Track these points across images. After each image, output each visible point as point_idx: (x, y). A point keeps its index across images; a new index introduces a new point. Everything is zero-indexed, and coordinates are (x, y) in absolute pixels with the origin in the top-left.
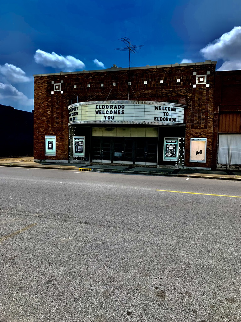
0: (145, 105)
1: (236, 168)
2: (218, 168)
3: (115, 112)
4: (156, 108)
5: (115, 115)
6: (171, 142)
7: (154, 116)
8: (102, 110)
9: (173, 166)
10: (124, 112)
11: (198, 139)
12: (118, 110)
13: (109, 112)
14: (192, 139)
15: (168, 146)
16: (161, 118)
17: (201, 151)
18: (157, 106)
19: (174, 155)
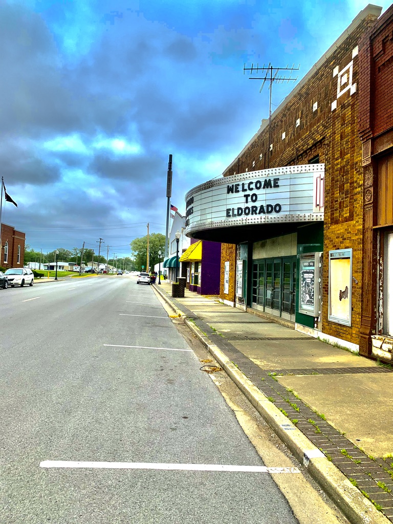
0: (213, 188)
2: (374, 351)
4: (229, 190)
6: (309, 265)
7: (225, 208)
11: (340, 254)
14: (331, 255)
15: (305, 276)
17: (346, 288)
19: (310, 301)
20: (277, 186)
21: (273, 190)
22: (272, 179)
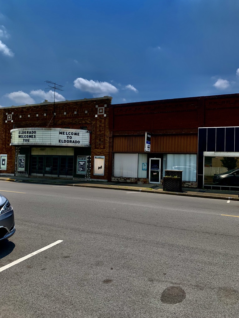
0: (51, 131)
1: (124, 180)
2: (112, 180)
3: (30, 136)
4: (60, 133)
5: (30, 138)
6: (82, 159)
7: (58, 139)
8: (22, 135)
9: (83, 179)
10: (36, 136)
11: (99, 157)
12: (32, 134)
13: (26, 136)
14: (95, 157)
15: (80, 163)
16: (64, 140)
17: (101, 166)
18: (61, 132)
19: (84, 170)
20: (79, 135)
21: (77, 136)
22: (77, 133)
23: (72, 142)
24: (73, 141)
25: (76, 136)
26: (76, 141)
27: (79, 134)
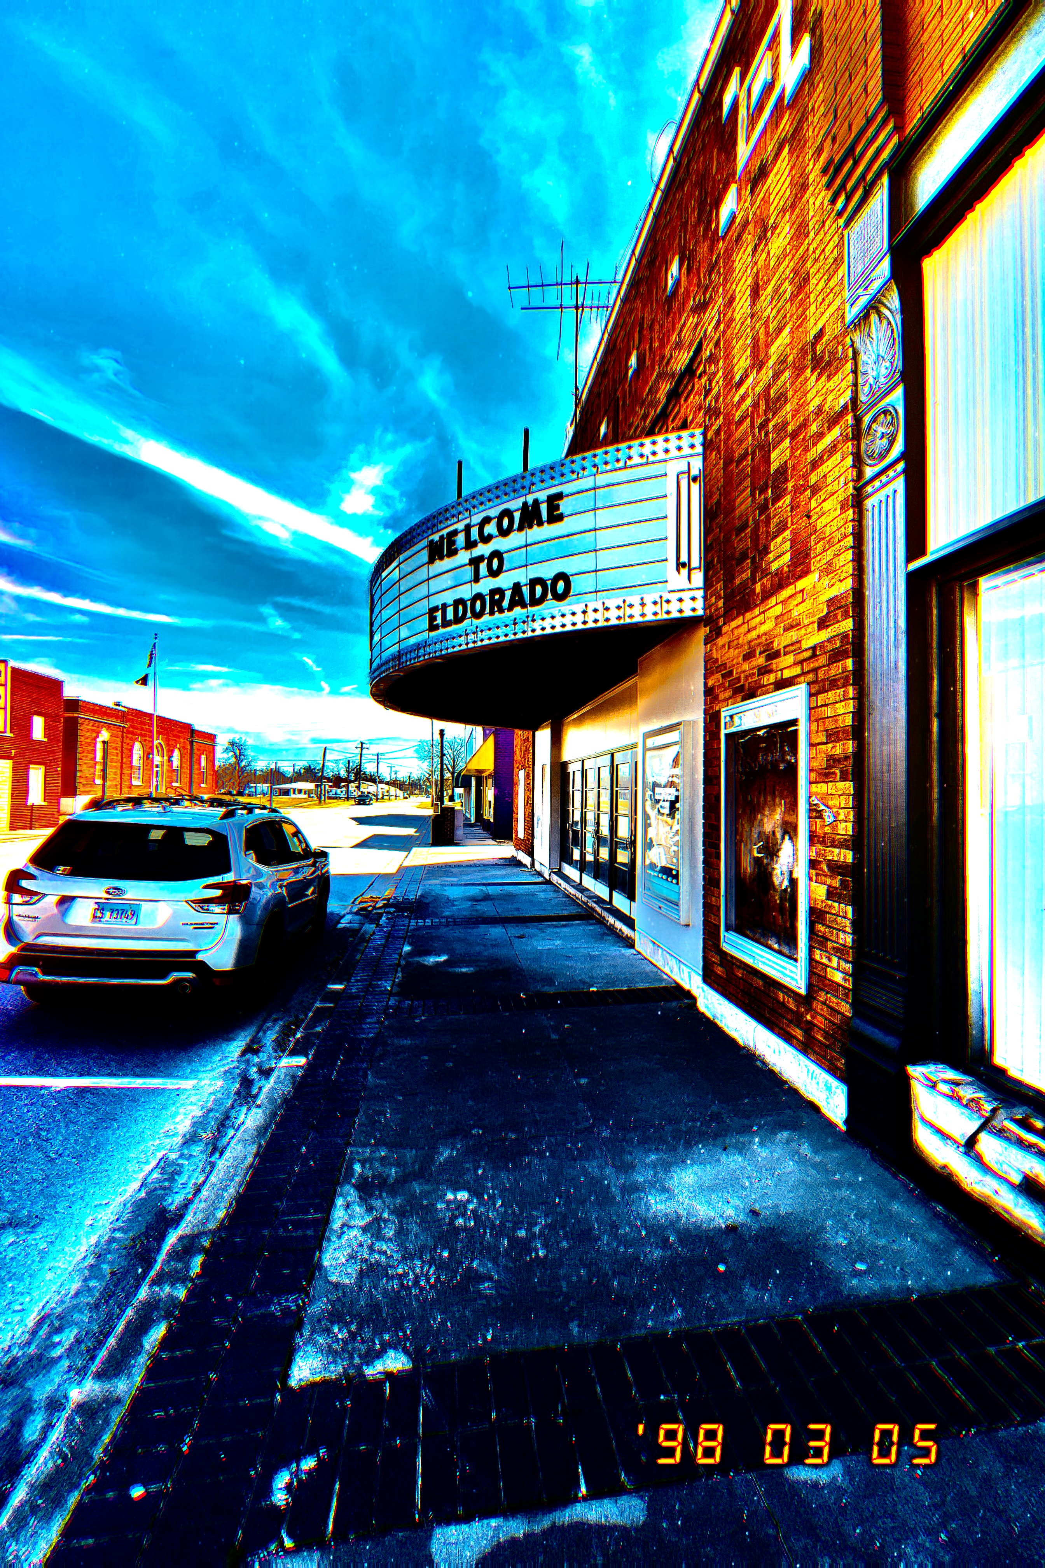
0: (401, 557)
4: (435, 553)
7: (425, 607)
14: (727, 722)
18: (436, 539)
20: (560, 518)
21: (547, 531)
22: (544, 497)
23: (505, 604)
24: (517, 587)
25: (536, 533)
26: (533, 582)
27: (565, 506)
